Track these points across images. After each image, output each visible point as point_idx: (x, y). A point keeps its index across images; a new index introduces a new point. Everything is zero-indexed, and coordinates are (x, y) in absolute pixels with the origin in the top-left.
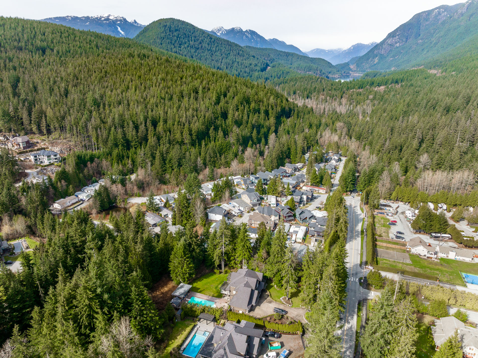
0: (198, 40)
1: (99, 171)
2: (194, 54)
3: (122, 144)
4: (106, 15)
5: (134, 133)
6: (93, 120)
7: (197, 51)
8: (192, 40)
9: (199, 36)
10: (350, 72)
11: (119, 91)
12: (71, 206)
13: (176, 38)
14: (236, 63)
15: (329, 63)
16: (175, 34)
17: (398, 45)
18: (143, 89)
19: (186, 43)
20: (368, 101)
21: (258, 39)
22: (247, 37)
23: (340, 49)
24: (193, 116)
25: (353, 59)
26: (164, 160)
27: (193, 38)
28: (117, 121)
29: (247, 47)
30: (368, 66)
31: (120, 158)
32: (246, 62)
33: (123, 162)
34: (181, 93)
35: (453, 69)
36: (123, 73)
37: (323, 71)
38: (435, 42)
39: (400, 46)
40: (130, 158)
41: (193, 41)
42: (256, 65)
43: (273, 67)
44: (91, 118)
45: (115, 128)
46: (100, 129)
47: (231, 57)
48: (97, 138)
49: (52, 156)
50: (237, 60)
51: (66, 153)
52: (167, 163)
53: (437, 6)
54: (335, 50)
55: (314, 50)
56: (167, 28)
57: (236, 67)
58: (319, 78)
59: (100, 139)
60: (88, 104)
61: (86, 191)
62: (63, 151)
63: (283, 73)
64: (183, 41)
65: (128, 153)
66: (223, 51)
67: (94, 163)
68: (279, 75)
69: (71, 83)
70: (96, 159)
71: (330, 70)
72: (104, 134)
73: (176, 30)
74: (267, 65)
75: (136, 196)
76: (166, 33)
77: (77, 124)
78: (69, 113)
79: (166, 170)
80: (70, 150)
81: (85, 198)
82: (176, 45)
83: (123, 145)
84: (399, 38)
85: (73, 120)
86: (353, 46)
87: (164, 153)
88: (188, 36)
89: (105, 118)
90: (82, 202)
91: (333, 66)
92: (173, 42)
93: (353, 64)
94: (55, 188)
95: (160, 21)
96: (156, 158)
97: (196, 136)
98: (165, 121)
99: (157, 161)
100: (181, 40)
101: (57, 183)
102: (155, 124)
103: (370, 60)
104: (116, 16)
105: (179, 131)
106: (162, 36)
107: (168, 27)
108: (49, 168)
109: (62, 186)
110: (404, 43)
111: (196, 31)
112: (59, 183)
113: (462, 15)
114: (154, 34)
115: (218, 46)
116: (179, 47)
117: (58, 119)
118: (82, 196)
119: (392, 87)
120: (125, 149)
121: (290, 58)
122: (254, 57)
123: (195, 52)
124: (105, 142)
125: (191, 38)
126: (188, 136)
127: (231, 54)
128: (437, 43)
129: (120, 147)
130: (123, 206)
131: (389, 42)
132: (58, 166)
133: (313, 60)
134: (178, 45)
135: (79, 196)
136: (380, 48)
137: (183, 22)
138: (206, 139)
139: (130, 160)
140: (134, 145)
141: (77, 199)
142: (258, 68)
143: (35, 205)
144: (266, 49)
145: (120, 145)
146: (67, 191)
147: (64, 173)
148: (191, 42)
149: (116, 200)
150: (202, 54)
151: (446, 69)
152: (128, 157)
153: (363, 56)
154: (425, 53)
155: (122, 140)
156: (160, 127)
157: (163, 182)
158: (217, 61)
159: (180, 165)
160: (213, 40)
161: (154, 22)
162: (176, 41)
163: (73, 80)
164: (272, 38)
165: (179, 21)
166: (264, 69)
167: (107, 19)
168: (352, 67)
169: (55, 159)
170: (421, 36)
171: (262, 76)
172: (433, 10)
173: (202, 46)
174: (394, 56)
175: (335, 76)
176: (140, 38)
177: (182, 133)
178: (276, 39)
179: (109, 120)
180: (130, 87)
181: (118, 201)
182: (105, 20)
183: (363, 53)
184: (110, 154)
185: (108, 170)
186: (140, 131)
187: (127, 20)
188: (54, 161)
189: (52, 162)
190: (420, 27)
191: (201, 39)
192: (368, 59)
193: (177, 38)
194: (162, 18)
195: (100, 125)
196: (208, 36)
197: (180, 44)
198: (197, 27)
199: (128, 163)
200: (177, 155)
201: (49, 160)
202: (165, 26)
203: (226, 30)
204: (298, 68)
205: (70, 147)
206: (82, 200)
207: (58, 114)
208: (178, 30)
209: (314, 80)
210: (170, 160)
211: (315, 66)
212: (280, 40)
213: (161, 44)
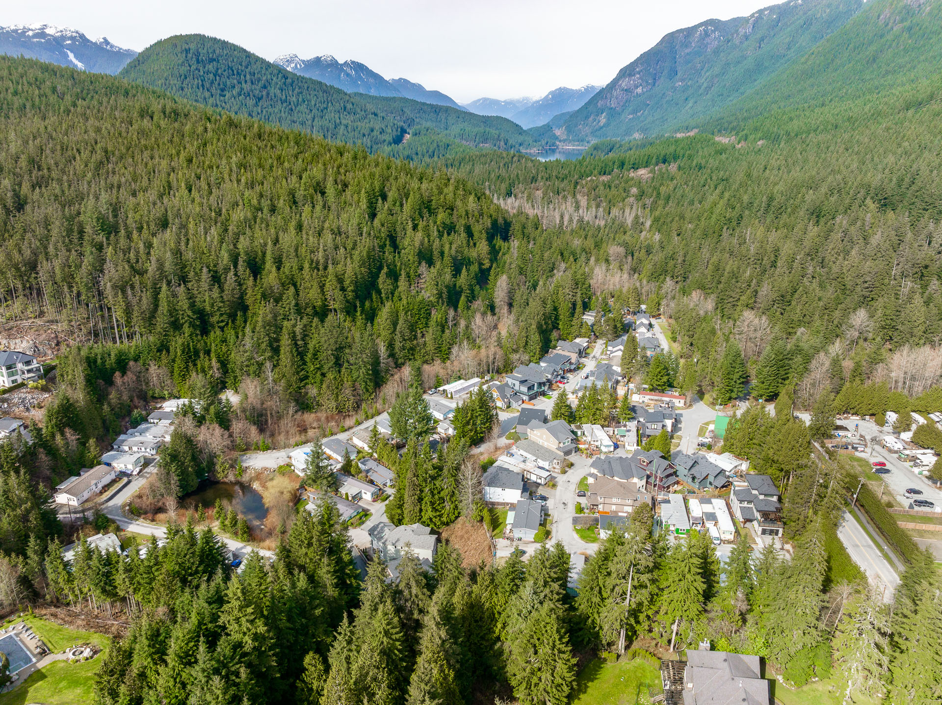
0: (259, 80)
1: (141, 390)
2: (255, 109)
3: (191, 322)
4: (36, 25)
5: (216, 293)
6: (109, 266)
7: (260, 104)
8: (246, 82)
9: (259, 73)
10: (558, 143)
11: (152, 195)
12: (101, 493)
13: (211, 76)
14: (342, 127)
15: (517, 125)
16: (210, 67)
17: (639, 90)
18: (207, 187)
19: (234, 87)
20: (632, 199)
21: (371, 80)
22: (348, 75)
23: (527, 99)
24: (336, 248)
25: (556, 118)
26: (300, 354)
27: (248, 77)
28: (168, 266)
29: (356, 94)
30: (587, 130)
31: (190, 357)
32: (363, 125)
33: (199, 366)
34: (292, 194)
35: (760, 135)
36: (147, 154)
37: (510, 142)
38: (705, 85)
39: (643, 93)
40: (213, 355)
41: (249, 84)
42: (382, 132)
43: (416, 134)
44: (103, 261)
45: (169, 283)
46: (133, 287)
47: (331, 115)
48: (128, 312)
49: (20, 366)
50: (344, 122)
51: (49, 352)
52: (308, 360)
53: (702, 21)
54: (518, 101)
55: (479, 100)
56: (190, 56)
57: (344, 135)
58: (514, 156)
59: (135, 314)
60: (88, 229)
61: (126, 448)
62: (41, 348)
63: (438, 146)
64: (228, 83)
65: (206, 343)
66: (313, 103)
67: (129, 373)
68: (431, 150)
69: (26, 177)
70: (131, 363)
71: (521, 139)
72: (145, 301)
73: (212, 60)
74: (404, 131)
75: (258, 448)
76: (190, 66)
77: (69, 279)
78: (47, 254)
79: (307, 377)
80: (58, 344)
81: (130, 467)
82: (213, 91)
83: (192, 325)
84: (640, 78)
85: (58, 271)
86: (551, 93)
87: (299, 337)
88: (238, 73)
89: (137, 262)
90: (125, 480)
91: (525, 131)
92: (207, 85)
93: (559, 127)
94: (52, 451)
95: (175, 42)
96: (282, 352)
97: (353, 291)
98: (279, 263)
99: (285, 356)
100: (223, 80)
101: (53, 436)
102: (256, 269)
103: (591, 119)
104: (60, 28)
105: (315, 285)
106: (182, 72)
107: (194, 53)
108: (16, 397)
109: (67, 444)
110: (650, 87)
111: (253, 62)
112: (58, 437)
113: (746, 38)
114: (163, 67)
115: (301, 93)
116: (221, 95)
117: (18, 269)
118: (124, 462)
119: (660, 170)
120: (198, 332)
121: (442, 116)
122: (376, 115)
123: (256, 105)
124: (150, 319)
125: (245, 76)
126: (338, 294)
127: (330, 108)
128: (710, 88)
129: (187, 329)
130: (231, 478)
131: (624, 83)
132: (36, 388)
133: (486, 120)
134: (219, 92)
135: (114, 464)
136: (609, 96)
137: (224, 44)
138: (374, 296)
139: (214, 360)
140: (218, 323)
141: (113, 473)
142: (388, 138)
143: (19, 511)
144: (394, 99)
145: (186, 325)
146: (82, 455)
147: (68, 409)
148: (244, 85)
149: (214, 464)
150: (270, 110)
151: (746, 136)
152: (208, 353)
153: (578, 111)
154: (690, 105)
155: (190, 313)
156: (271, 277)
157: (304, 405)
158: (303, 124)
159: (338, 364)
160: (289, 81)
161: (159, 43)
162: (212, 83)
163: (31, 172)
164: (397, 78)
165: (215, 40)
166: (398, 140)
167: (41, 34)
168: (558, 132)
169: (29, 371)
170: (679, 74)
171: (398, 153)
172: (695, 28)
173: (268, 94)
174: (634, 112)
175: (532, 151)
176: (133, 75)
177: (322, 287)
178: (405, 80)
179: (152, 268)
180: (174, 184)
181: (218, 468)
182: (36, 35)
183: (575, 106)
184: (163, 347)
185: (162, 388)
186: (226, 287)
187: (88, 37)
188: (27, 375)
189: (20, 381)
190: (675, 58)
191: (264, 78)
192: (587, 117)
193: (215, 75)
194: (178, 34)
195: (130, 280)
196: (280, 72)
197: (223, 90)
198: (253, 54)
199: (210, 367)
200: (332, 341)
201: (10, 375)
202: (187, 51)
203: (303, 61)
204: (462, 136)
205: (57, 337)
206: (123, 474)
207: (17, 257)
208: (214, 60)
209: (506, 160)
210: (315, 355)
211: (494, 132)
212: (413, 81)
213: (182, 89)
